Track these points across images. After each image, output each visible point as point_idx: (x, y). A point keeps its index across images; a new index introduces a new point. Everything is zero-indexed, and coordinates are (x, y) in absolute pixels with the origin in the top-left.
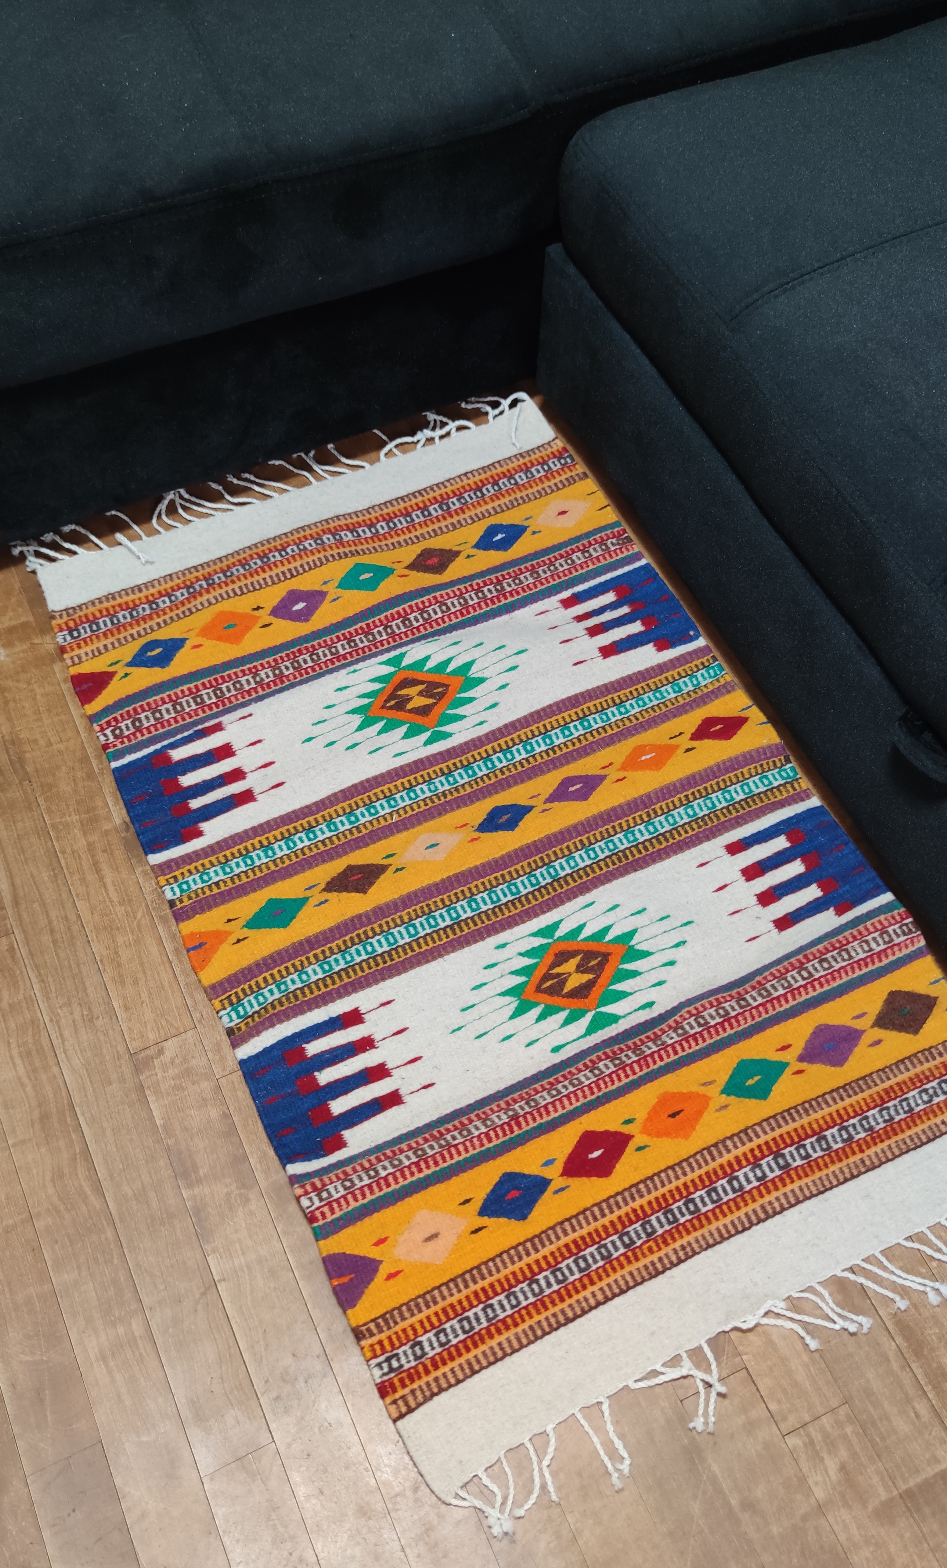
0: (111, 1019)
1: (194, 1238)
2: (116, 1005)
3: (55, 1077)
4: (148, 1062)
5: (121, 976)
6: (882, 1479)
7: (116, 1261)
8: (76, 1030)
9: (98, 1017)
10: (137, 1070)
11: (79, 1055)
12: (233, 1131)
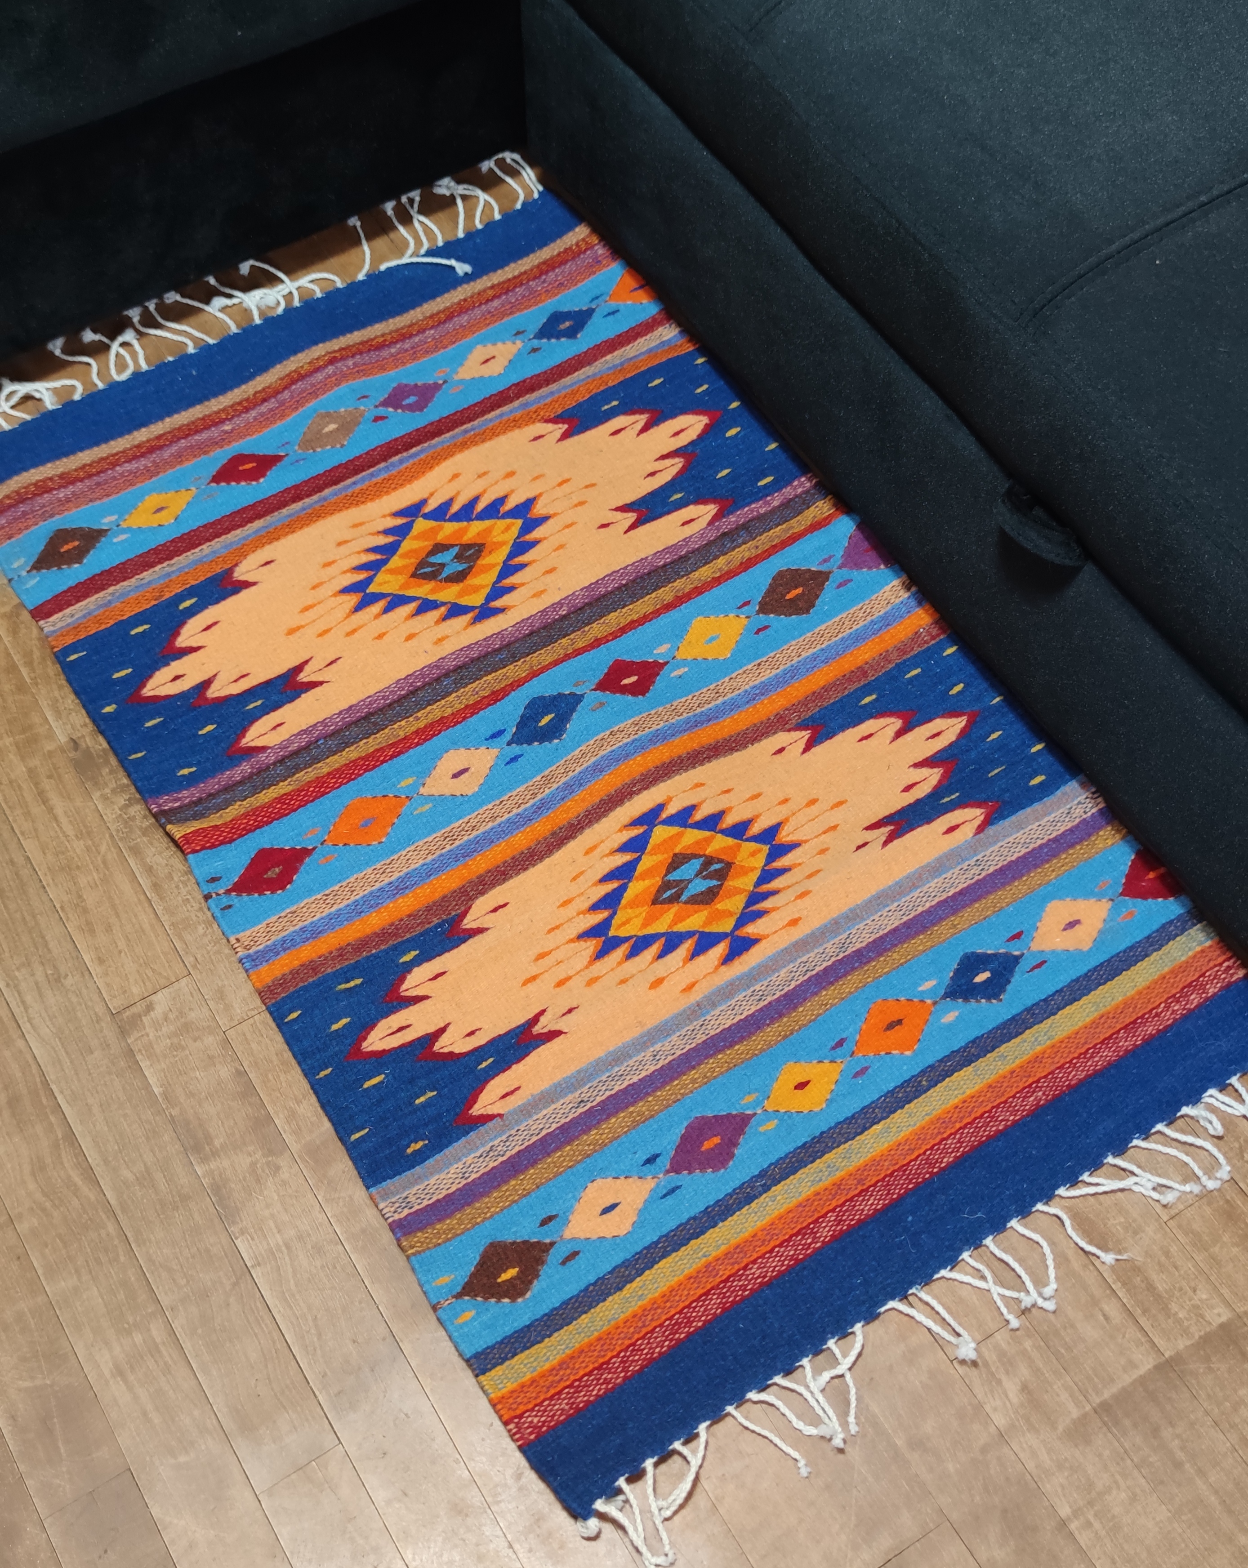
0: (83, 975)
1: (217, 1220)
2: (86, 958)
3: (21, 1052)
4: (135, 1021)
5: (88, 923)
6: (1072, 1395)
7: (122, 1259)
8: (41, 995)
9: (67, 975)
10: (123, 1032)
11: (48, 1023)
12: (248, 1091)
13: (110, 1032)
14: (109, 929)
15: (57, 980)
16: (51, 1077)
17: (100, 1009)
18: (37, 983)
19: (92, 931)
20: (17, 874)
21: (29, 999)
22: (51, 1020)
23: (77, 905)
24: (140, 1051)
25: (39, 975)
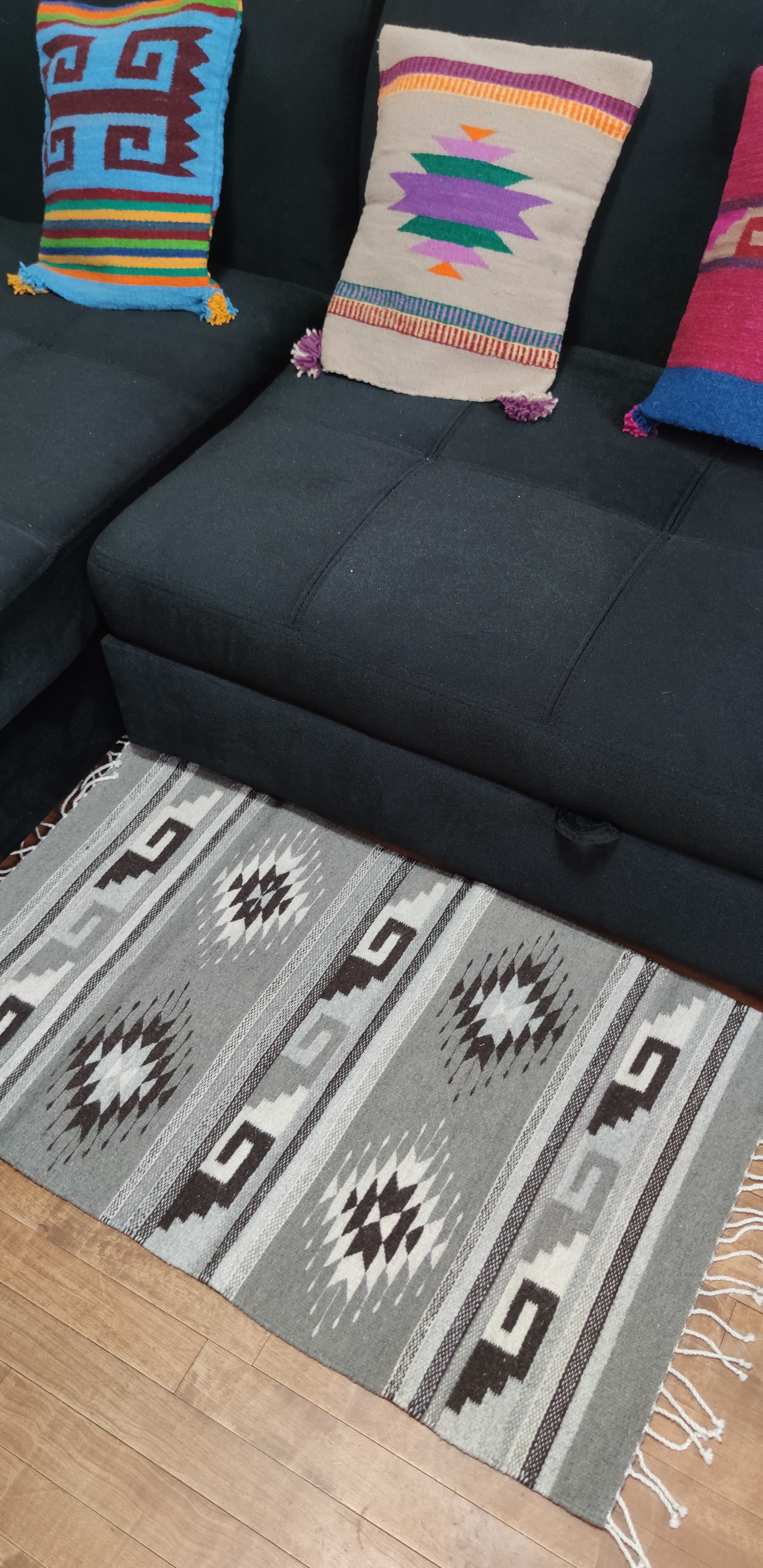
0: (138, 1379)
1: (322, 1495)
2: (134, 1365)
3: (126, 1454)
4: (191, 1391)
5: (122, 1341)
8: (117, 1407)
9: (128, 1384)
10: (187, 1403)
11: (134, 1424)
12: (291, 1395)
13: (179, 1407)
14: (137, 1338)
15: (123, 1391)
16: (156, 1459)
17: (163, 1395)
18: (110, 1401)
19: (127, 1345)
20: (54, 1334)
21: (111, 1415)
22: (133, 1420)
23: (107, 1334)
24: (205, 1409)
25: (109, 1395)
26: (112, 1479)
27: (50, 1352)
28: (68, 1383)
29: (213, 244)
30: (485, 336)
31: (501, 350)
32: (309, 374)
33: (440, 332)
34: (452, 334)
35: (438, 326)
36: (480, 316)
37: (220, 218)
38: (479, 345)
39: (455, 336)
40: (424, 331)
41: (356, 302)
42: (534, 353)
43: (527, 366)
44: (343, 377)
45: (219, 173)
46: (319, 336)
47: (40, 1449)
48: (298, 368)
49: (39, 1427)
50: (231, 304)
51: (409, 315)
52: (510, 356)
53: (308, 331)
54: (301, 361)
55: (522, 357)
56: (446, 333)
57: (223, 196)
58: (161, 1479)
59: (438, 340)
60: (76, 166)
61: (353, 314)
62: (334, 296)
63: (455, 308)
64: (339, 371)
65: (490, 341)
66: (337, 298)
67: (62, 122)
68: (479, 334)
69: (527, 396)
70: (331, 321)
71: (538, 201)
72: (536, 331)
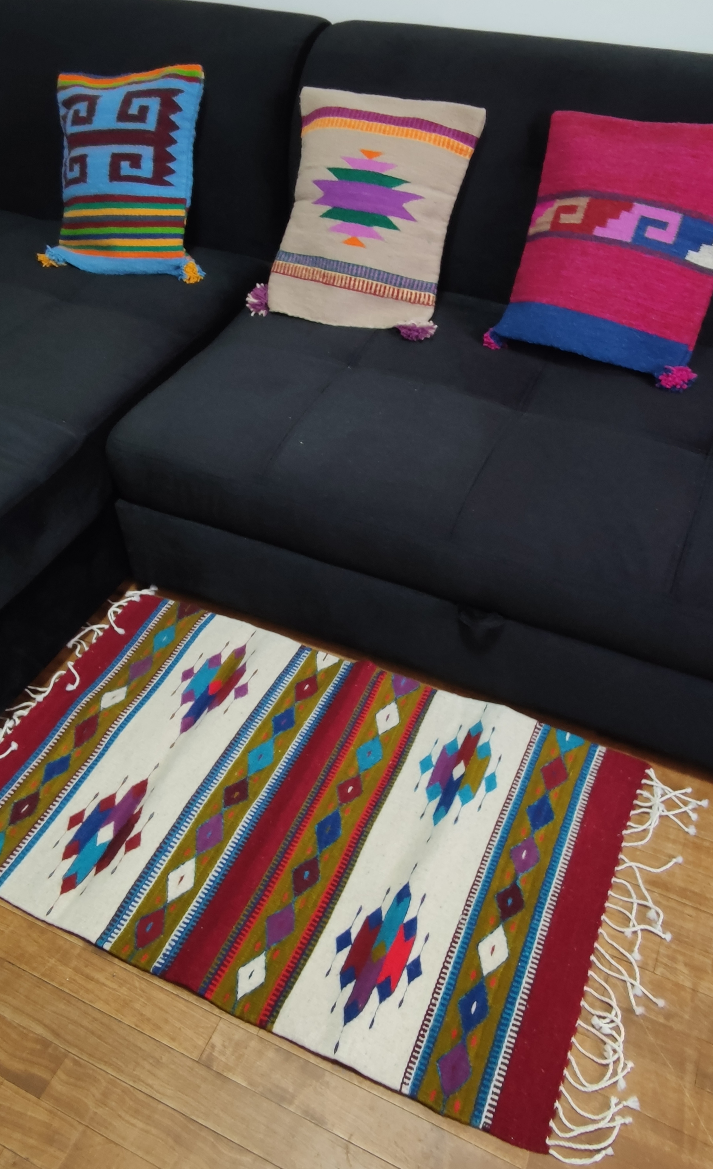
0: (169, 1052)
1: (318, 1129)
2: (165, 1042)
3: (163, 1110)
4: (210, 1057)
5: (155, 1025)
9: (161, 1058)
10: (209, 1067)
13: (202, 1071)
15: (158, 1063)
16: (188, 1113)
17: (190, 1063)
18: (149, 1071)
19: (160, 1028)
20: (101, 1023)
21: (150, 1082)
25: (147, 1066)
26: (154, 1131)
27: (99, 1037)
28: (114, 1059)
29: (187, 228)
30: (384, 285)
31: (395, 294)
32: (260, 314)
33: (352, 283)
34: (361, 283)
35: (351, 279)
36: (379, 271)
37: (191, 212)
38: (380, 291)
39: (363, 285)
40: (342, 282)
41: (292, 264)
42: (418, 296)
43: (414, 305)
44: (284, 315)
45: (190, 183)
46: (266, 288)
47: (95, 1113)
48: (252, 310)
49: (94, 1096)
50: (201, 269)
51: (330, 272)
52: (402, 297)
53: (258, 285)
54: (254, 305)
55: (410, 299)
56: (357, 283)
57: (194, 198)
58: (192, 1127)
59: (352, 288)
60: (89, 180)
61: (290, 272)
62: (275, 261)
63: (362, 267)
64: (281, 311)
65: (388, 288)
66: (278, 262)
67: (78, 152)
68: (379, 283)
69: (416, 324)
70: (274, 278)
71: (415, 197)
72: (419, 281)
